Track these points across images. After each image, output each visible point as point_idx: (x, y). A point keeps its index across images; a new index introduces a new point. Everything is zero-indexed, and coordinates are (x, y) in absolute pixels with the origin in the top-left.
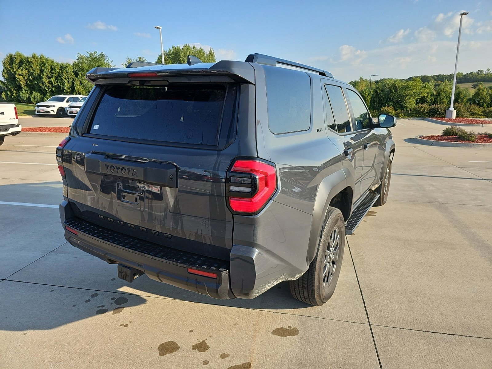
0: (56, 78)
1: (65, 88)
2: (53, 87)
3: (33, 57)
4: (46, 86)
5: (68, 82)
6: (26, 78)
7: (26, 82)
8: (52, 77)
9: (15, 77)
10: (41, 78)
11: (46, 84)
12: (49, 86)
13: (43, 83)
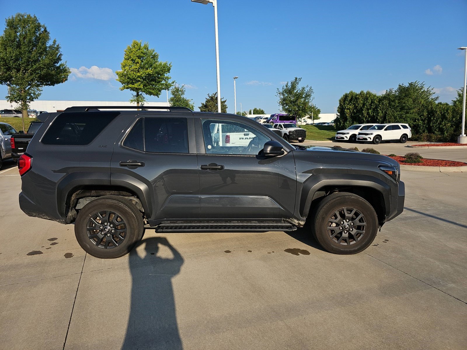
0: (374, 109)
1: (379, 118)
2: (369, 117)
3: (360, 94)
4: (364, 117)
5: (382, 113)
6: (351, 111)
7: (352, 114)
8: (371, 109)
9: (345, 111)
10: (362, 110)
11: (364, 115)
12: (366, 116)
13: (362, 114)
